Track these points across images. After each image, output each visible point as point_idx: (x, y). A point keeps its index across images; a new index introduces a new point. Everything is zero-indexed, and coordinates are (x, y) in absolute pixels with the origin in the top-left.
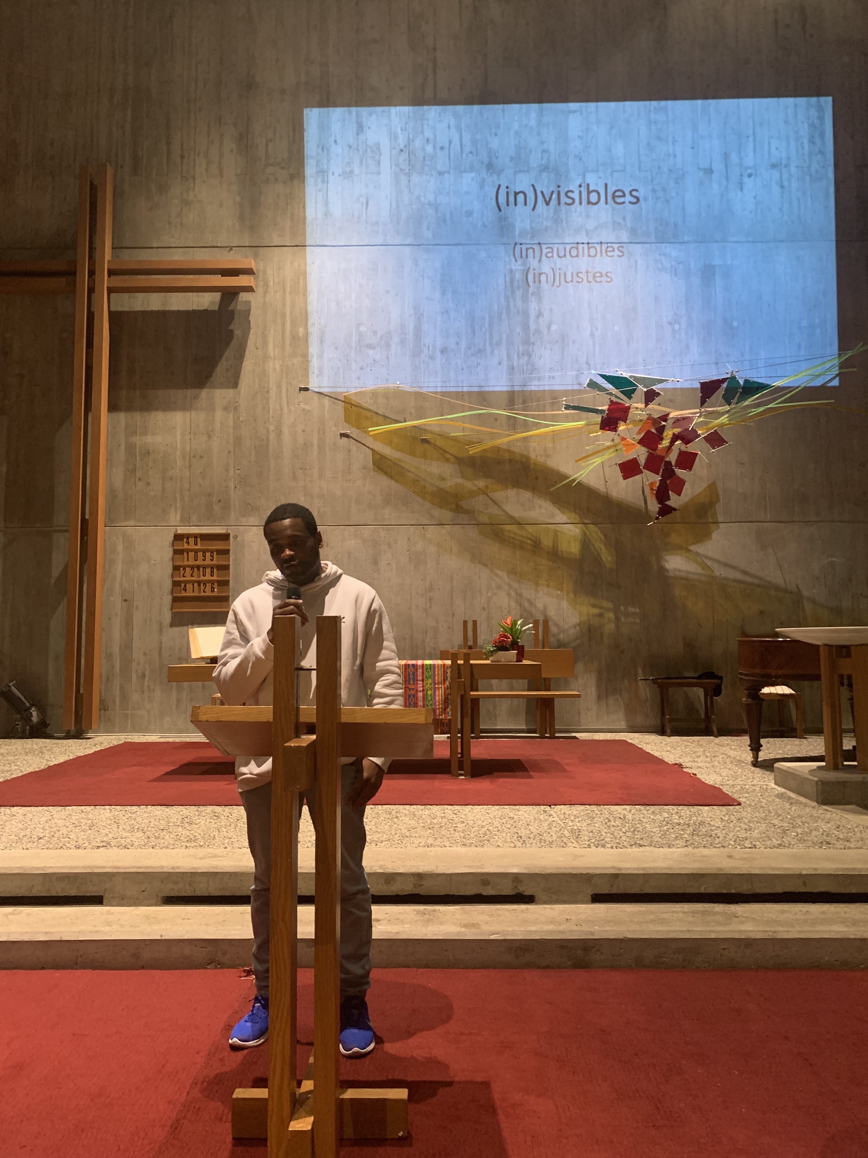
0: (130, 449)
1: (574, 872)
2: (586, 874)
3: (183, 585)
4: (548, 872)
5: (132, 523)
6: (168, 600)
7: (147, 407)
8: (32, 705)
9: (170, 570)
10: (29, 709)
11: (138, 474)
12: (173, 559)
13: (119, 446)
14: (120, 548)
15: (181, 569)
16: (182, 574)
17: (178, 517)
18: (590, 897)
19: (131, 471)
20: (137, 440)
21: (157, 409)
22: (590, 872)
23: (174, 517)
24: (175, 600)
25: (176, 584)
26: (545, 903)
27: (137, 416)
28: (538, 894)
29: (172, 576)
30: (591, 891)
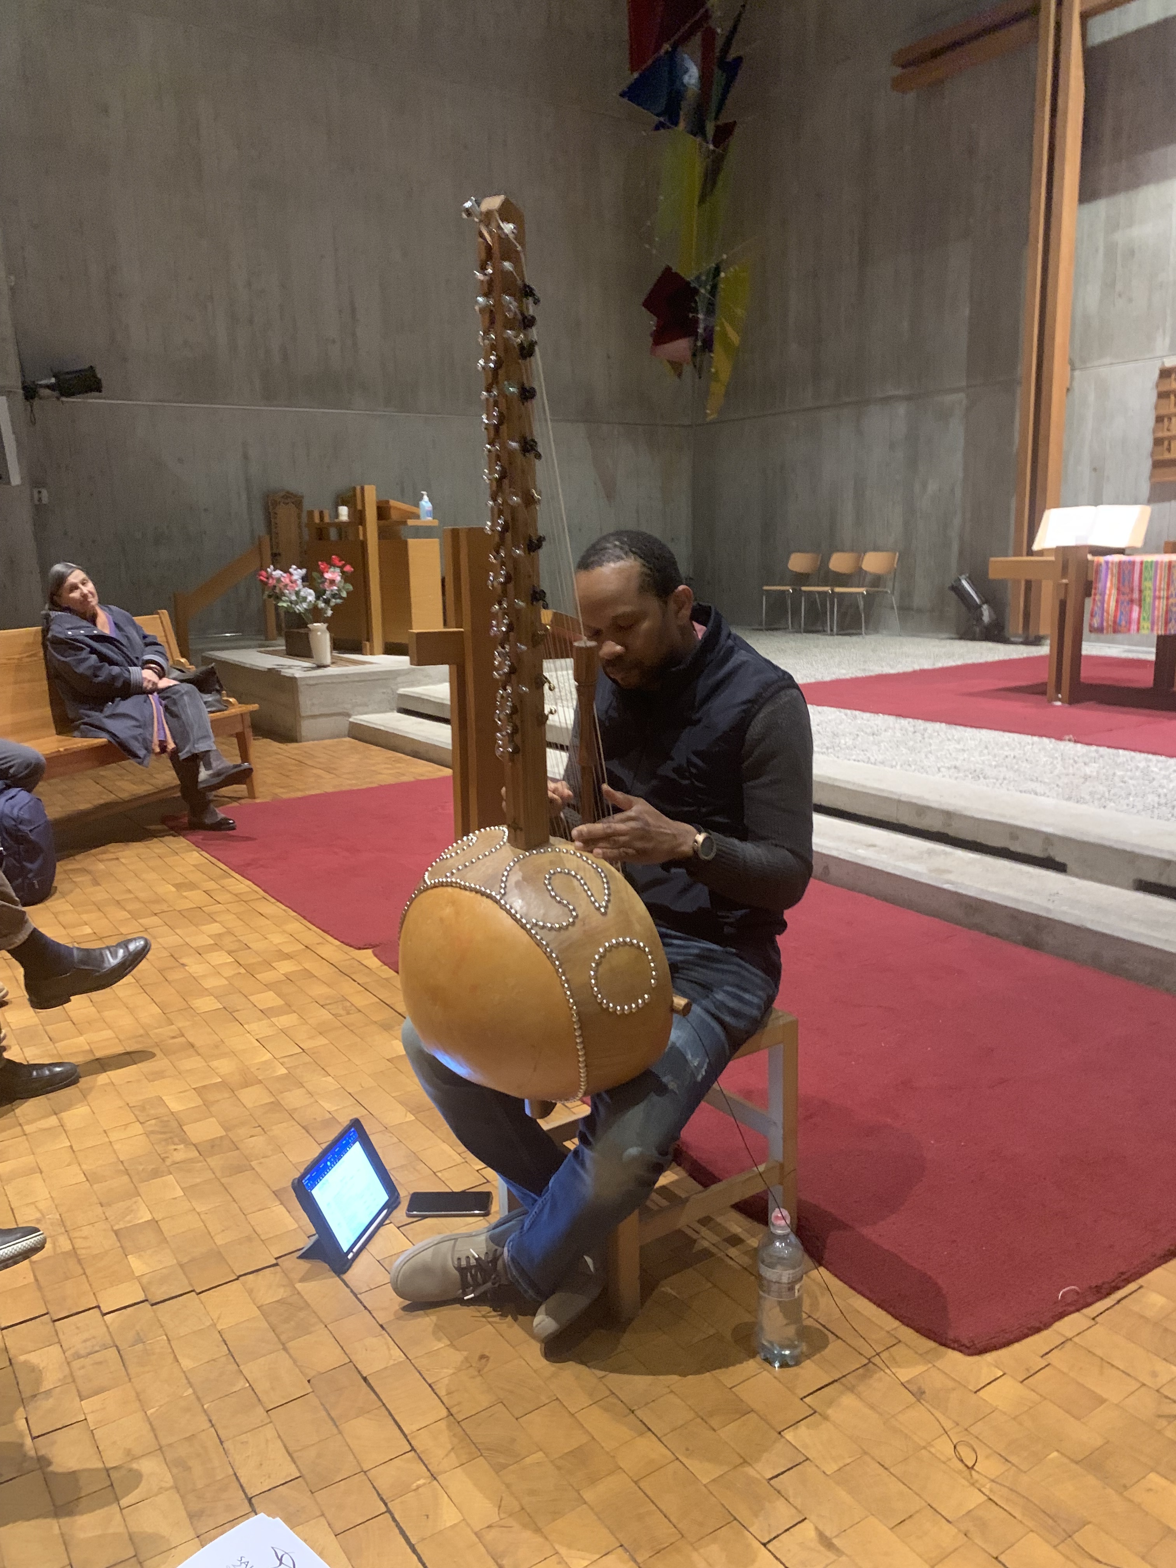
0: (1111, 250)
1: (1116, 846)
2: (1130, 852)
3: (1166, 443)
4: (1086, 839)
5: (1107, 360)
6: (1147, 464)
7: (1135, 182)
8: (984, 603)
9: (1151, 423)
10: (980, 607)
11: (1119, 287)
12: (1156, 408)
13: (1097, 251)
14: (1092, 398)
15: (1166, 420)
16: (1166, 427)
17: (1168, 340)
18: (1131, 881)
19: (1109, 285)
20: (1119, 237)
21: (1147, 182)
22: (1137, 850)
23: (1162, 343)
24: (1157, 465)
25: (1158, 442)
26: (1077, 876)
27: (1121, 199)
28: (1071, 866)
29: (1154, 431)
30: (1133, 875)
